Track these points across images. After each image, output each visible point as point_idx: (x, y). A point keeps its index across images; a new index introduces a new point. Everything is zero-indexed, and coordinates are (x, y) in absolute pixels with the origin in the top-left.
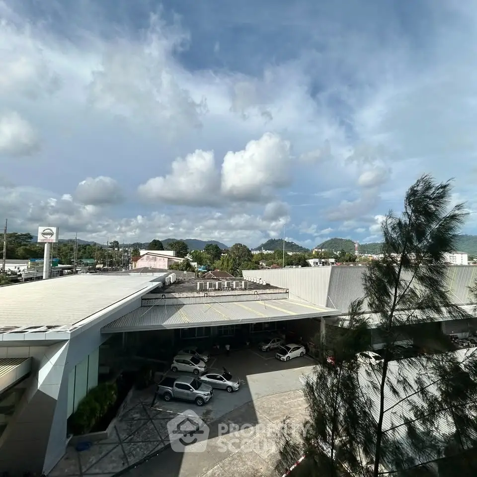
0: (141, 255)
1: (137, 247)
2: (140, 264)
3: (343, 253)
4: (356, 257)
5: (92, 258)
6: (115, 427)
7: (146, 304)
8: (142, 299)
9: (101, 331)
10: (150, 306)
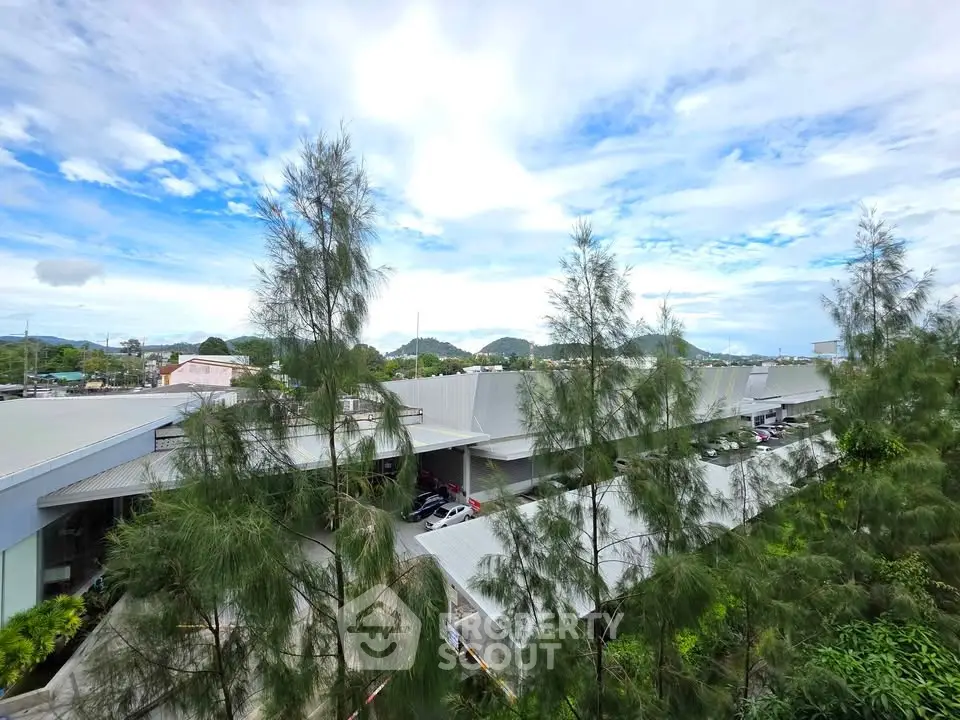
0: (180, 362)
1: (177, 351)
2: (175, 378)
3: (513, 358)
4: (530, 364)
5: (78, 370)
6: (72, 675)
7: (165, 447)
8: (157, 439)
9: (38, 503)
10: (168, 450)
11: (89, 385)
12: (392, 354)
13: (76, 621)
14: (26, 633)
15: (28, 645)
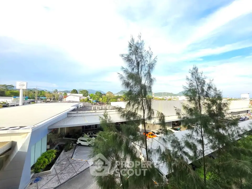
0: (68, 95)
1: (66, 92)
5: (45, 96)
6: (54, 168)
7: (69, 116)
8: (68, 114)
9: (48, 128)
10: (71, 117)
11: (47, 100)
12: (116, 94)
13: (55, 156)
14: (46, 157)
15: (47, 160)
